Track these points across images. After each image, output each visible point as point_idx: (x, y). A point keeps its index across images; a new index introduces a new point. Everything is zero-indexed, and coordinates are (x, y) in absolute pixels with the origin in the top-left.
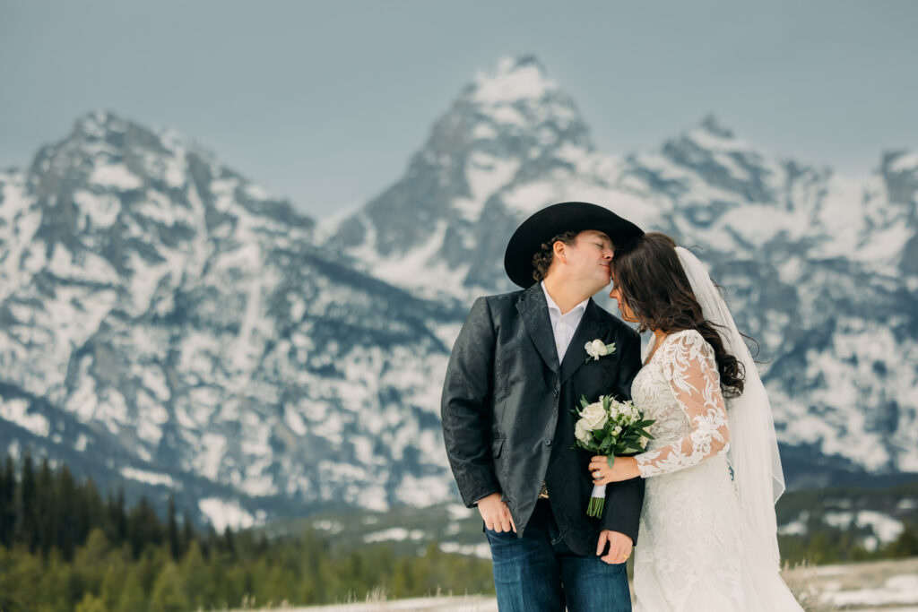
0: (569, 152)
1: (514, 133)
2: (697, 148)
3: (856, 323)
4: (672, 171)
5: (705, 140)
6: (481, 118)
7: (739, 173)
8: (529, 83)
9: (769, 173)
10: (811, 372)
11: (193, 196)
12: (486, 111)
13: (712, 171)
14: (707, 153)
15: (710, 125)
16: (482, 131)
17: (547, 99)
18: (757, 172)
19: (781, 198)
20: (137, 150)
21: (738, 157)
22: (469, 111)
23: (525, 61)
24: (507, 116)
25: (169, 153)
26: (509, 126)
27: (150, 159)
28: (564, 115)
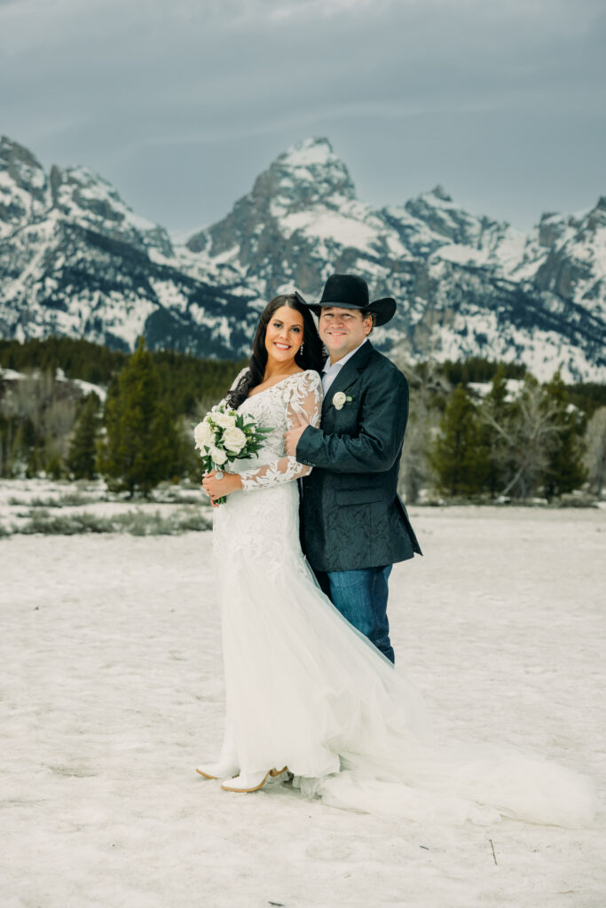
0: (336, 199)
1: (306, 185)
2: (427, 206)
3: (474, 308)
4: (409, 220)
5: (433, 201)
6: (286, 174)
7: (451, 224)
8: (319, 155)
9: (470, 224)
10: (433, 338)
11: (48, 195)
12: (290, 170)
13: (434, 222)
14: (433, 209)
15: (437, 192)
16: (286, 183)
17: (328, 165)
18: (462, 223)
19: (475, 240)
20: (17, 162)
21: (451, 213)
22: (278, 170)
23: (319, 141)
24: (303, 174)
25: (40, 167)
26: (303, 181)
27: (24, 168)
28: (338, 175)
